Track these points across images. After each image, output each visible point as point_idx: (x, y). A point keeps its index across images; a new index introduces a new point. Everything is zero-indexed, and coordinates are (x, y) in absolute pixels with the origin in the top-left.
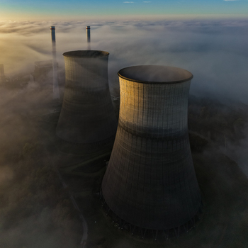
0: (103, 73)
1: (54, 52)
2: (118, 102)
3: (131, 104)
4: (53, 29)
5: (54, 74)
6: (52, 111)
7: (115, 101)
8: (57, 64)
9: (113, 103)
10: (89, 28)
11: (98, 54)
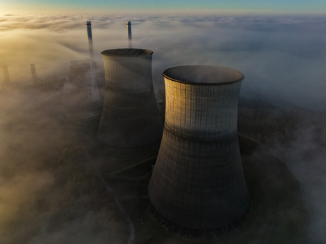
0: (147, 74)
1: (91, 51)
2: (164, 104)
3: (177, 107)
4: (89, 24)
5: (92, 75)
6: (92, 115)
7: (160, 104)
8: (96, 63)
9: (158, 106)
10: (129, 24)
11: (140, 52)
